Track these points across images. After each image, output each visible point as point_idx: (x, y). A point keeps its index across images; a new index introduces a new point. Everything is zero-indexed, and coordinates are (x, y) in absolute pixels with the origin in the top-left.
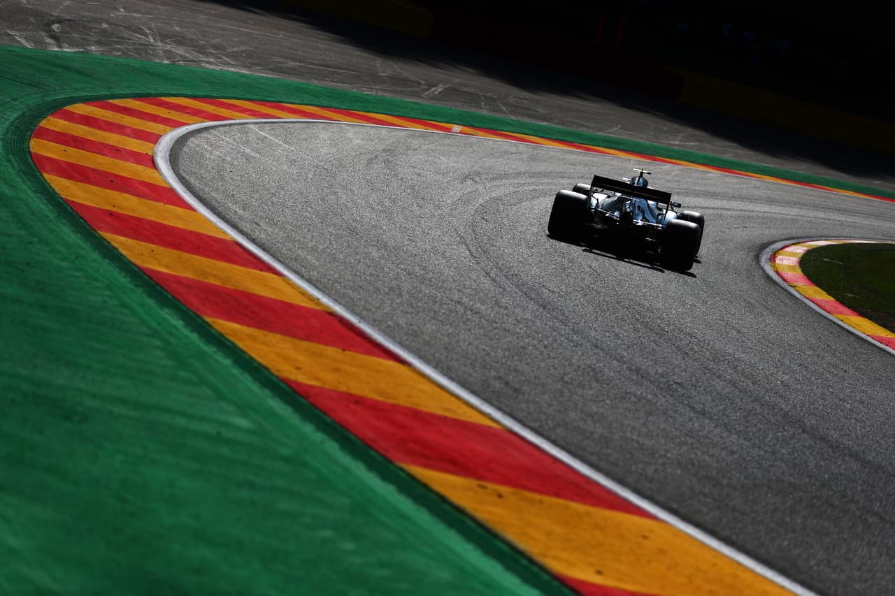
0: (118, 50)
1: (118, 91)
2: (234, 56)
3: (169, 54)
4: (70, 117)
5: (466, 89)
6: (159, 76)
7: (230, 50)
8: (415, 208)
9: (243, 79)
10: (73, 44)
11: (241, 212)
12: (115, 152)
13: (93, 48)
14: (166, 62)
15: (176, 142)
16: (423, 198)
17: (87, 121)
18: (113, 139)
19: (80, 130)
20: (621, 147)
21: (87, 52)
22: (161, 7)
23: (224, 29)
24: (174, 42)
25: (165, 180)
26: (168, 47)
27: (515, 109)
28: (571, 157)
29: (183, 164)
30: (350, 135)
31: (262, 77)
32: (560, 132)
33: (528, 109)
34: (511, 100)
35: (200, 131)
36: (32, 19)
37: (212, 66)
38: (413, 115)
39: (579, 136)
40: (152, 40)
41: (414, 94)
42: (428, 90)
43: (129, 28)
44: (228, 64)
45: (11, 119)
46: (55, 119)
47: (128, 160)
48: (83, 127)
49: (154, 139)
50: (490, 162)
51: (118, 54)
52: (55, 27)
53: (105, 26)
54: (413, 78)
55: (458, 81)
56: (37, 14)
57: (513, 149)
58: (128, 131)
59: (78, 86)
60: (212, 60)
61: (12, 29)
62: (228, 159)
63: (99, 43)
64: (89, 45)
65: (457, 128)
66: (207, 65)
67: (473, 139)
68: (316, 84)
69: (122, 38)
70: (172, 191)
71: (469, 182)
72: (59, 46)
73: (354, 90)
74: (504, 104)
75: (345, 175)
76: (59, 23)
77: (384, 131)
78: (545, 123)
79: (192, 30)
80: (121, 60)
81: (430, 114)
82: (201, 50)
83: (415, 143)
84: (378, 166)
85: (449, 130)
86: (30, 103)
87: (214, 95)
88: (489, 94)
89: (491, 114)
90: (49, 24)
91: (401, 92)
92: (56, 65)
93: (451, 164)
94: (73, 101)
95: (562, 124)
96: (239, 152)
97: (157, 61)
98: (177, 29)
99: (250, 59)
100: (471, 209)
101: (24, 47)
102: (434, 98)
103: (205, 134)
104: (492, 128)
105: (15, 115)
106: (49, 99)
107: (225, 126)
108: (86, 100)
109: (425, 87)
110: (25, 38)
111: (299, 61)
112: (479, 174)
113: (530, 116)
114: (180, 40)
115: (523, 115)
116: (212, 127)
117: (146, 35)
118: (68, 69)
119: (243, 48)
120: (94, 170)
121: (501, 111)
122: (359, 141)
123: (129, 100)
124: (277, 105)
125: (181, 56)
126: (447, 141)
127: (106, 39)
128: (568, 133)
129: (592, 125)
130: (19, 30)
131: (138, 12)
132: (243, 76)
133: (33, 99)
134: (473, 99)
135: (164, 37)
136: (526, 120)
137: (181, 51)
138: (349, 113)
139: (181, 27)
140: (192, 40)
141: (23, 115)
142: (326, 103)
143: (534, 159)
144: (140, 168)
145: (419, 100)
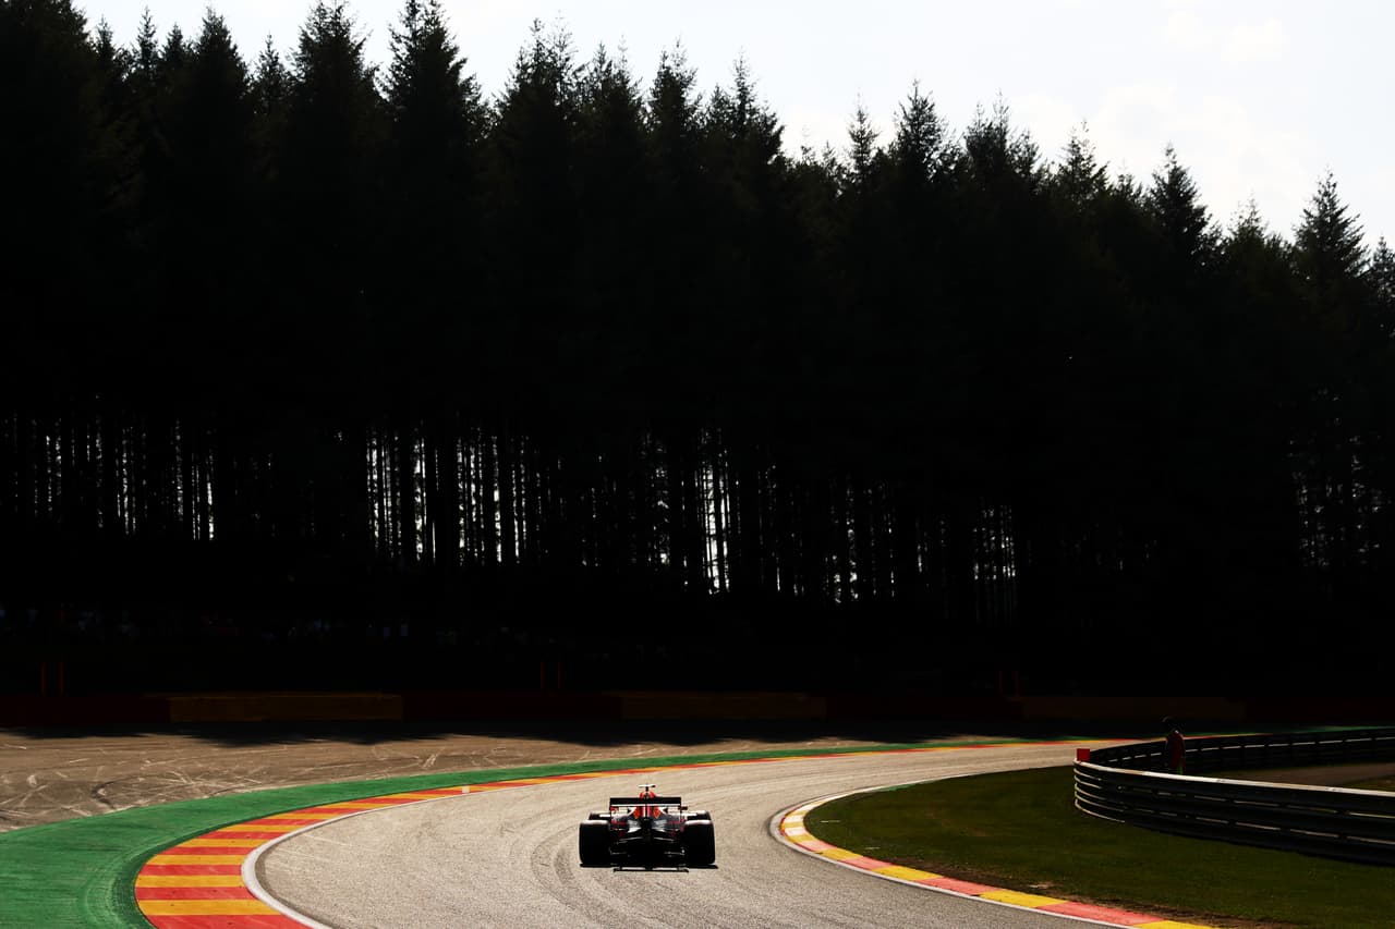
0: (163, 797)
1: (182, 835)
2: (258, 776)
3: (204, 789)
4: (156, 870)
5: (454, 754)
6: (206, 811)
7: (251, 772)
8: (484, 871)
9: (275, 795)
10: (124, 803)
11: (353, 920)
12: (212, 893)
13: (140, 802)
14: (206, 797)
15: (256, 868)
16: (483, 860)
17: (172, 870)
18: (203, 881)
19: (172, 881)
20: (601, 769)
21: (138, 806)
22: (178, 751)
23: (237, 756)
24: (204, 777)
25: (274, 910)
26: (201, 784)
27: (501, 759)
28: (569, 788)
29: (274, 886)
30: (388, 819)
31: (289, 789)
32: (546, 769)
33: (511, 757)
34: (493, 753)
35: (269, 850)
36: (79, 790)
37: (243, 789)
38: (424, 787)
39: (562, 768)
40: (185, 781)
41: (416, 769)
42: (424, 762)
43: (161, 776)
44: (256, 785)
45: (110, 888)
46: (146, 877)
47: (228, 898)
48: (173, 877)
49: (236, 870)
50: (511, 811)
51: (163, 801)
52: (101, 792)
53: (141, 779)
54: (406, 755)
55: (444, 748)
56: (82, 785)
57: (521, 795)
58: (211, 869)
59: (146, 839)
60: (242, 785)
61: (66, 803)
62: (308, 871)
63: (144, 796)
64: (136, 800)
65: (466, 789)
66: (239, 791)
67: (483, 795)
68: (335, 781)
69: (160, 786)
70: (283, 916)
71: (506, 834)
72: (113, 808)
73: (367, 778)
74: (490, 758)
75: (408, 858)
76: (102, 787)
77: (410, 807)
78: (530, 765)
79: (213, 764)
80: (168, 806)
81: (437, 783)
82: (228, 778)
83: (441, 811)
84: (428, 841)
85: (460, 792)
86: (116, 867)
87: (259, 815)
88: (473, 753)
89: (485, 769)
90: (95, 791)
91: (405, 771)
92: (120, 826)
93: (482, 822)
94: (150, 854)
95: (544, 762)
96: (311, 862)
97: (198, 798)
98: (200, 765)
99: (272, 774)
100: (526, 858)
101: (84, 817)
102: (431, 769)
103: (274, 853)
104: (492, 780)
105: (111, 882)
106: (130, 858)
107: (284, 840)
108: (160, 850)
109: (421, 761)
110: (82, 809)
111: (313, 766)
112: (509, 825)
113: (516, 762)
114: (208, 776)
115: (511, 763)
116: (276, 845)
117: (178, 778)
118: (129, 826)
119: (262, 767)
120: (208, 917)
121: (491, 765)
122: (397, 823)
123: (195, 840)
124: (313, 809)
125: (215, 788)
126: (465, 803)
127: (148, 790)
128: (553, 768)
129: (566, 756)
130: (72, 803)
131: (162, 760)
132: (273, 791)
133: (117, 864)
134: (462, 760)
135: (193, 775)
136: (513, 766)
137: (212, 784)
138: (373, 800)
139: (201, 763)
140: (216, 772)
141: (117, 881)
142: (350, 796)
143: (540, 798)
144: (244, 902)
145: (423, 773)
